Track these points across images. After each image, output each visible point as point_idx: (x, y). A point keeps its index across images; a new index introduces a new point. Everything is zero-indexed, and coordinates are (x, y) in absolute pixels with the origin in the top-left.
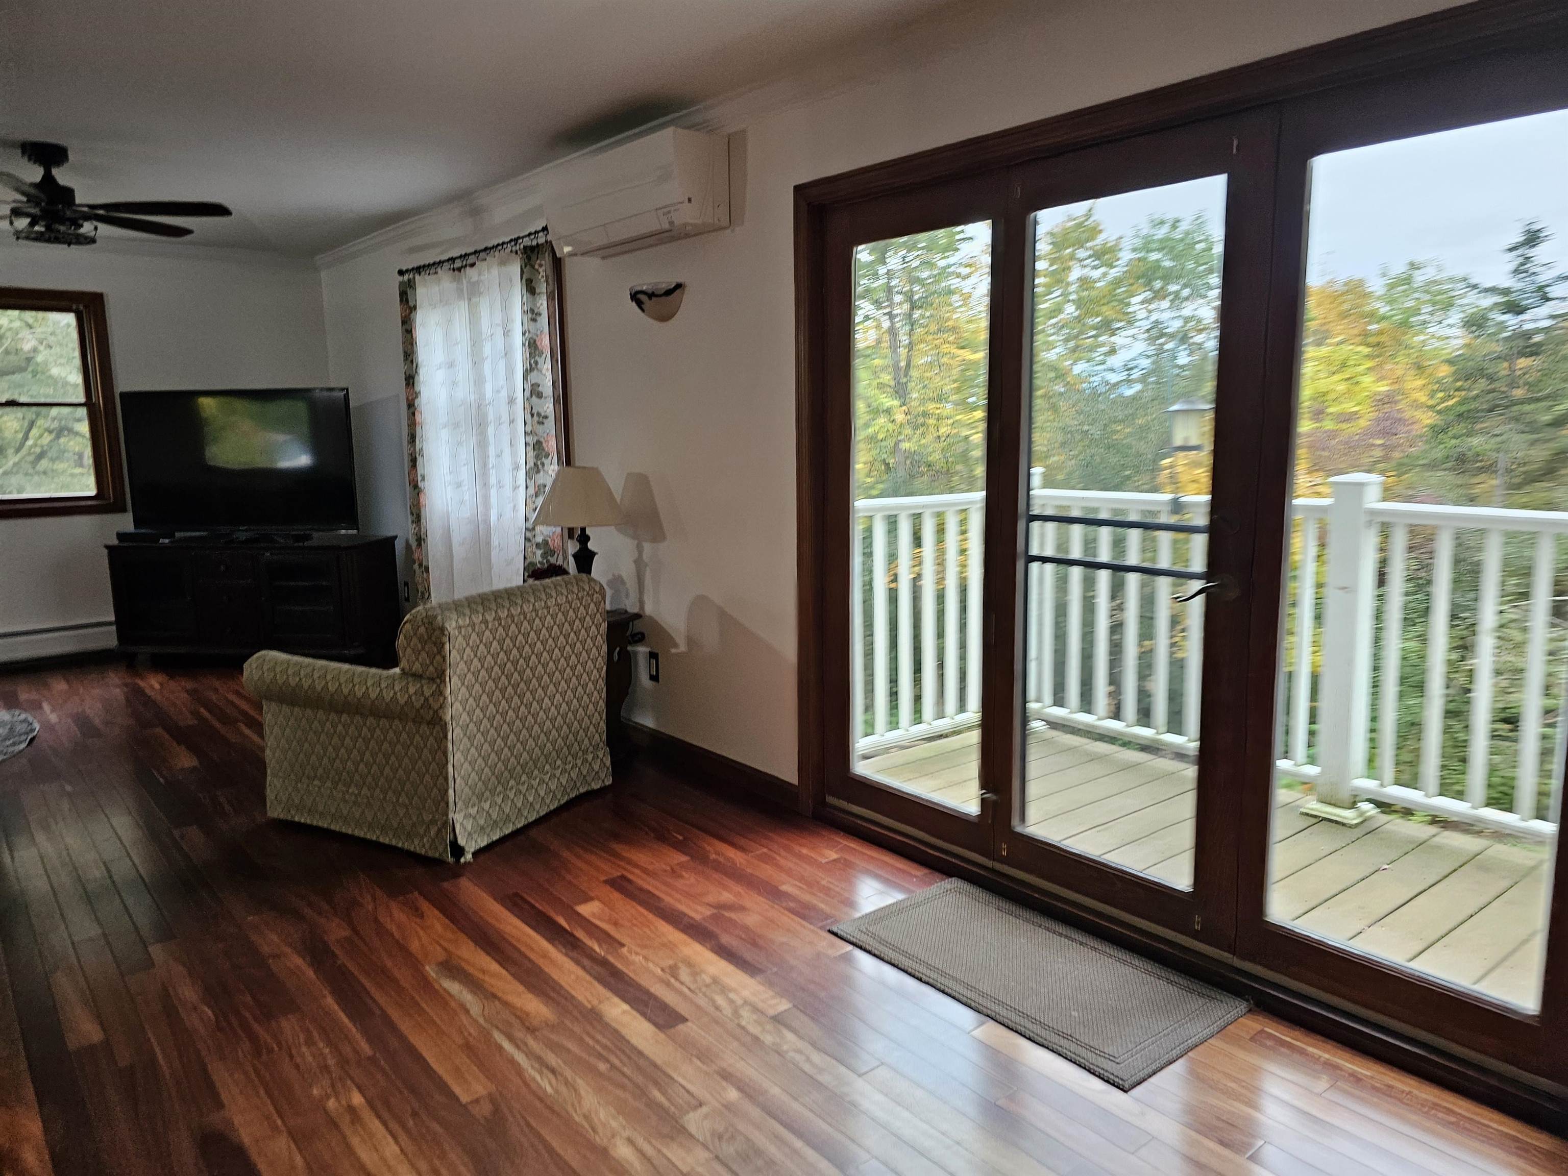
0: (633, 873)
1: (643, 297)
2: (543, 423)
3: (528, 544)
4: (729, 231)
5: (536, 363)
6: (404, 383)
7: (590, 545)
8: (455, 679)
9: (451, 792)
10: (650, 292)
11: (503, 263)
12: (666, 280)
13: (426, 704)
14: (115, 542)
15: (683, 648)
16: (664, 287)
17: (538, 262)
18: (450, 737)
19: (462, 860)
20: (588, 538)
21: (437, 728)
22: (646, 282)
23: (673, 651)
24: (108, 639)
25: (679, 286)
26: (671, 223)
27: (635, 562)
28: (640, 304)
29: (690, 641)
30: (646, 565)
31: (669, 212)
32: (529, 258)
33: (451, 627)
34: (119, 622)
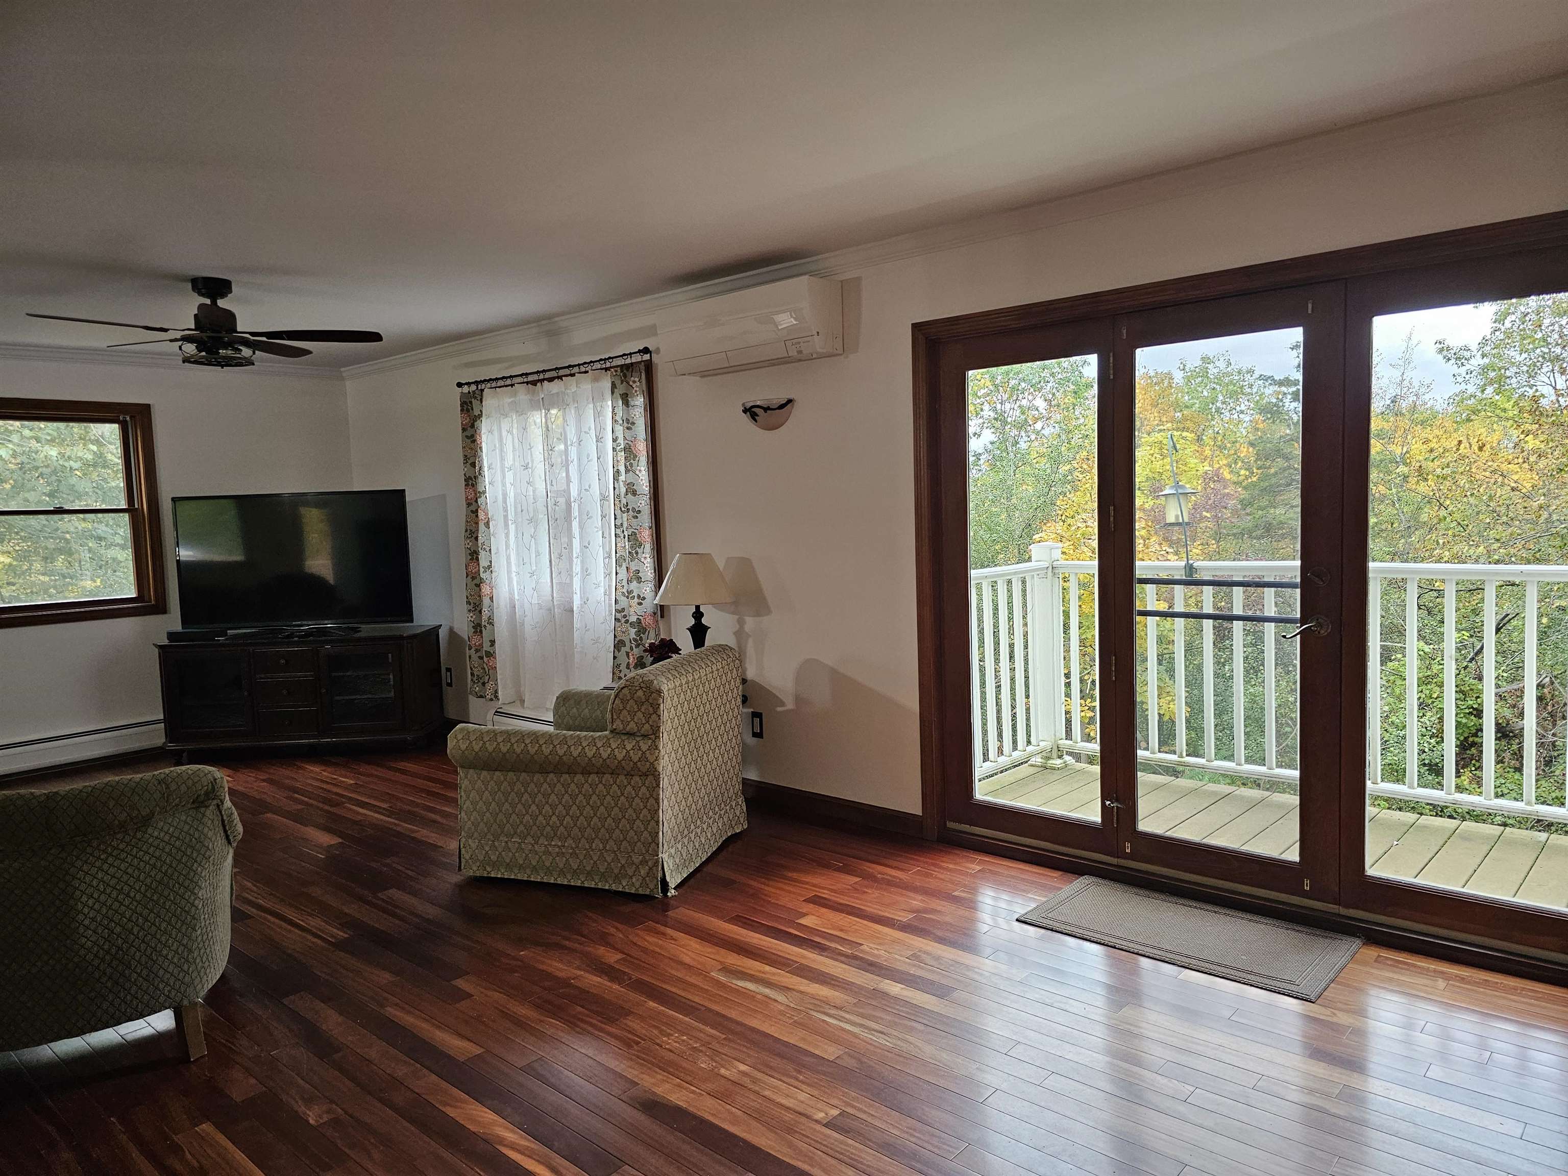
0: (824, 893)
1: (755, 410)
2: (637, 517)
3: (618, 624)
4: (842, 357)
5: (631, 465)
6: (464, 483)
7: (704, 621)
8: (665, 734)
9: (661, 833)
10: (765, 406)
11: (596, 380)
12: (777, 396)
13: (643, 758)
14: (166, 642)
15: (790, 705)
16: (775, 403)
17: (632, 378)
18: (661, 786)
19: (669, 894)
20: (702, 615)
21: (650, 778)
22: (758, 398)
23: (779, 709)
24: (157, 737)
25: (790, 401)
26: (800, 352)
27: (735, 633)
28: (754, 416)
29: (798, 699)
30: (748, 636)
31: (799, 343)
32: (625, 376)
33: (665, 688)
34: (165, 721)
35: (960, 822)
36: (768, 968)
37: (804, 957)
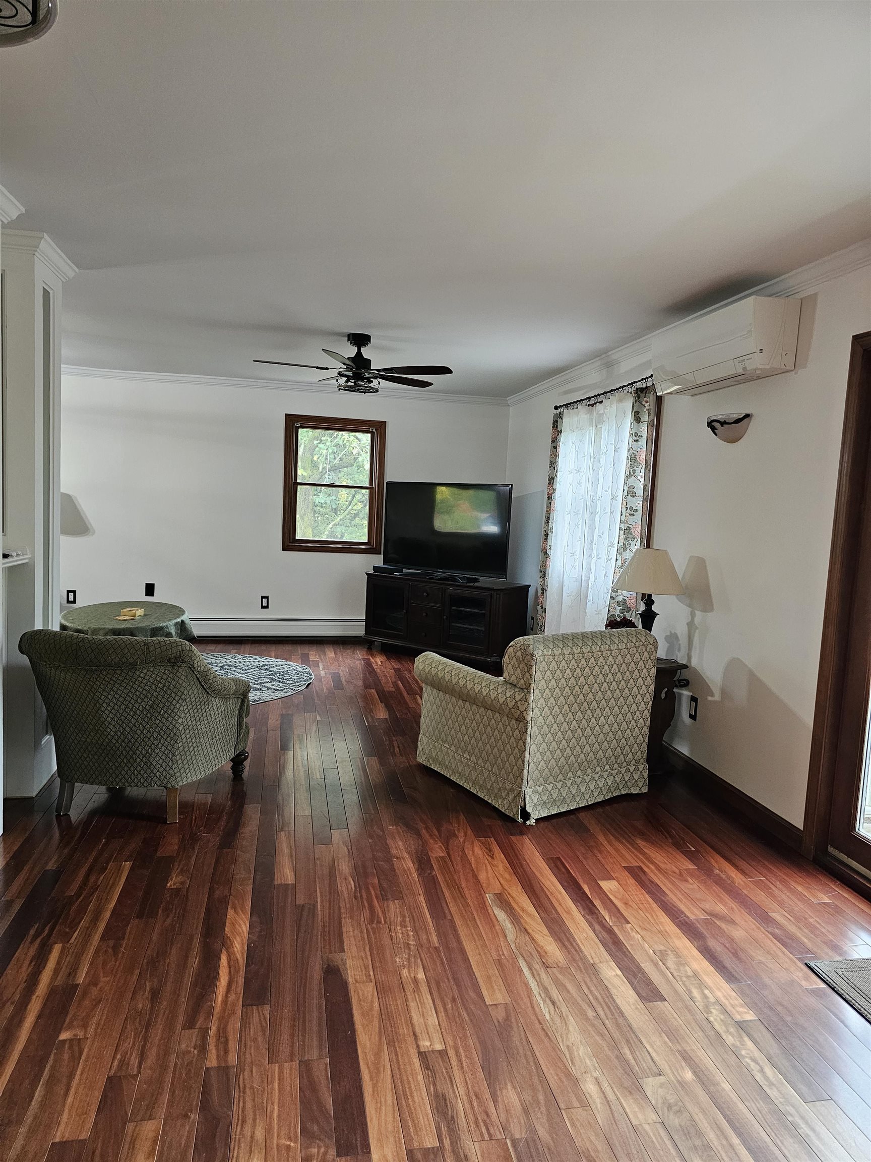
0: (648, 867)
1: (715, 424)
2: (633, 515)
3: (613, 601)
4: (793, 373)
5: (634, 471)
6: (548, 482)
7: (654, 608)
8: (537, 692)
9: (525, 772)
10: (722, 421)
11: (620, 400)
12: (735, 411)
13: (516, 706)
14: (372, 572)
15: (717, 697)
16: (736, 417)
17: (645, 399)
18: (529, 732)
19: (528, 823)
20: (653, 602)
21: (522, 724)
22: (720, 413)
23: (710, 698)
24: (359, 630)
25: (747, 416)
26: (745, 369)
27: (688, 624)
28: (714, 429)
29: (724, 693)
30: (697, 628)
31: (744, 360)
32: (639, 397)
33: (538, 654)
34: (366, 621)
35: (840, 851)
36: (531, 909)
37: (568, 912)
